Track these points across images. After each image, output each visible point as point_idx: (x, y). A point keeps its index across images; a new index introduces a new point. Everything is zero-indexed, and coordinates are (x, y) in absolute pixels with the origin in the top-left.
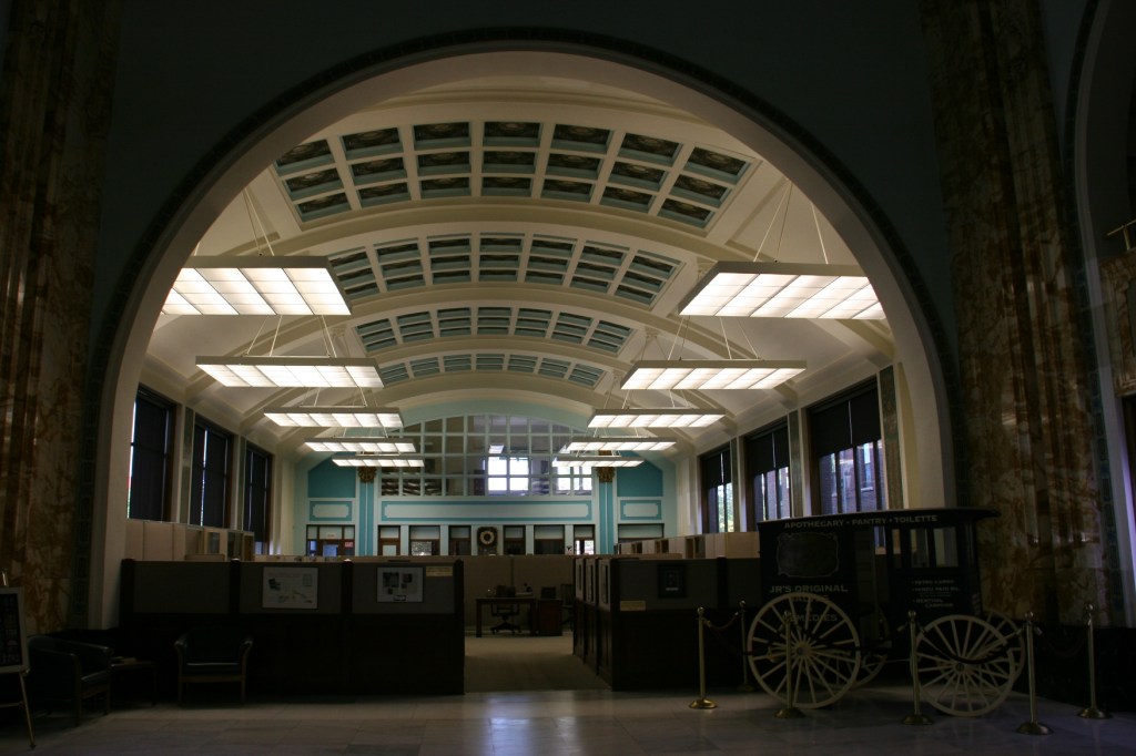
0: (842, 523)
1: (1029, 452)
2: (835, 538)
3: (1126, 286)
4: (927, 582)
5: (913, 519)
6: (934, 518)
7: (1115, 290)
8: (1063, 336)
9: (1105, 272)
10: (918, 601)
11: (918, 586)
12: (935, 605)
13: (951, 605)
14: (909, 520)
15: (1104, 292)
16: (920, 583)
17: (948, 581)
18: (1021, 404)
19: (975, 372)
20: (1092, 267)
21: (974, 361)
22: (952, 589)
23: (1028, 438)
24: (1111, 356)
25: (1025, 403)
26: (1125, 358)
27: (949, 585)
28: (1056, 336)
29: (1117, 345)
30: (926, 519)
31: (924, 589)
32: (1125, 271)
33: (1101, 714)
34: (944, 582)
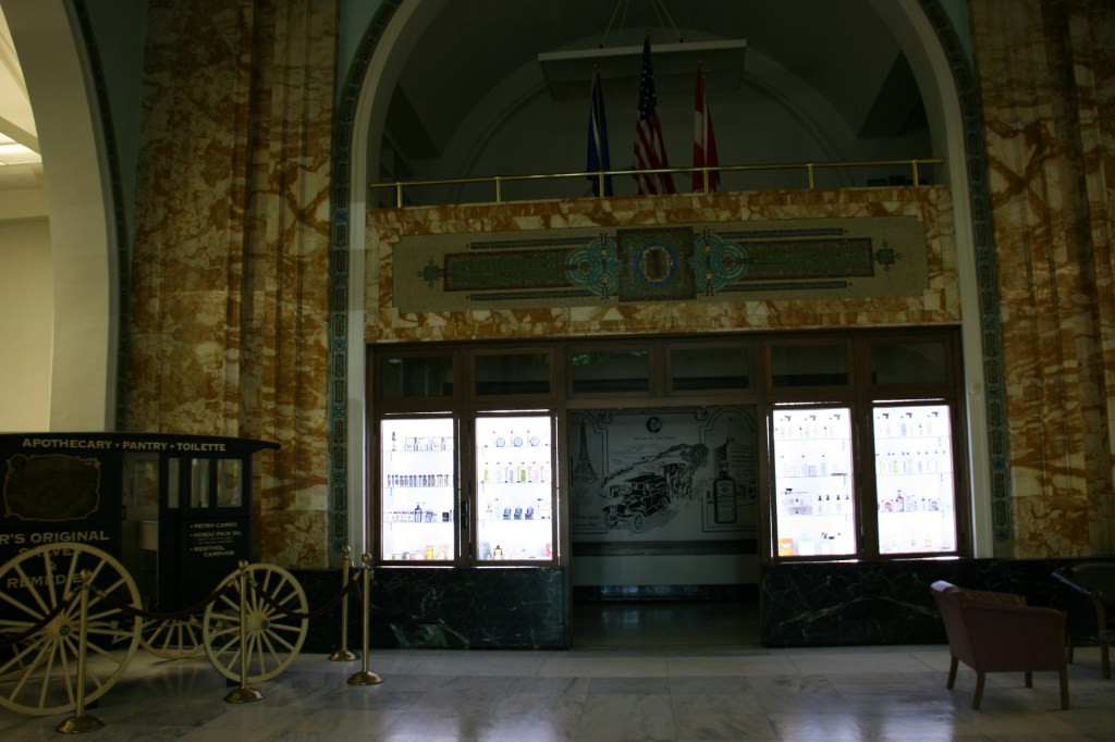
0: (108, 445)
1: (237, 383)
2: (97, 464)
3: (395, 239)
4: (208, 526)
5: (199, 446)
6: (222, 448)
7: (381, 239)
8: (309, 268)
9: (372, 219)
10: (196, 549)
11: (198, 530)
12: (215, 554)
13: (232, 553)
14: (193, 447)
15: (368, 239)
16: (200, 526)
17: (231, 525)
18: (233, 329)
19: (157, 281)
20: (358, 211)
21: (157, 268)
22: (235, 533)
23: (237, 367)
24: (365, 302)
25: (238, 329)
26: (381, 306)
27: (231, 529)
28: (301, 267)
29: (375, 293)
30: (213, 447)
31: (203, 534)
32: (397, 225)
33: (353, 657)
34: (227, 525)
